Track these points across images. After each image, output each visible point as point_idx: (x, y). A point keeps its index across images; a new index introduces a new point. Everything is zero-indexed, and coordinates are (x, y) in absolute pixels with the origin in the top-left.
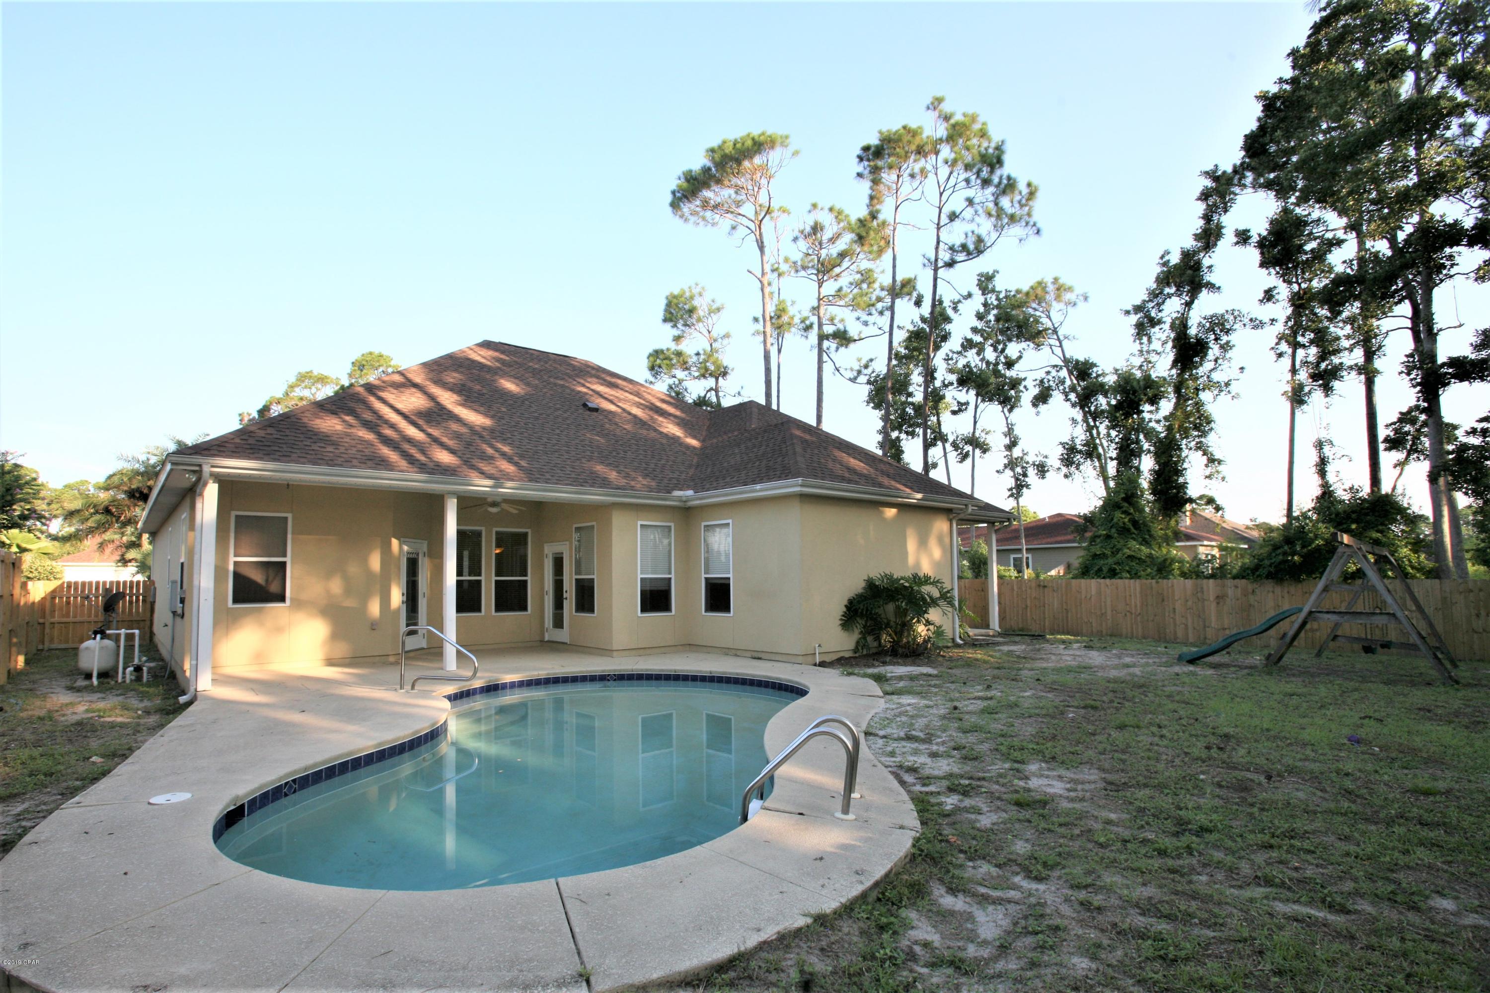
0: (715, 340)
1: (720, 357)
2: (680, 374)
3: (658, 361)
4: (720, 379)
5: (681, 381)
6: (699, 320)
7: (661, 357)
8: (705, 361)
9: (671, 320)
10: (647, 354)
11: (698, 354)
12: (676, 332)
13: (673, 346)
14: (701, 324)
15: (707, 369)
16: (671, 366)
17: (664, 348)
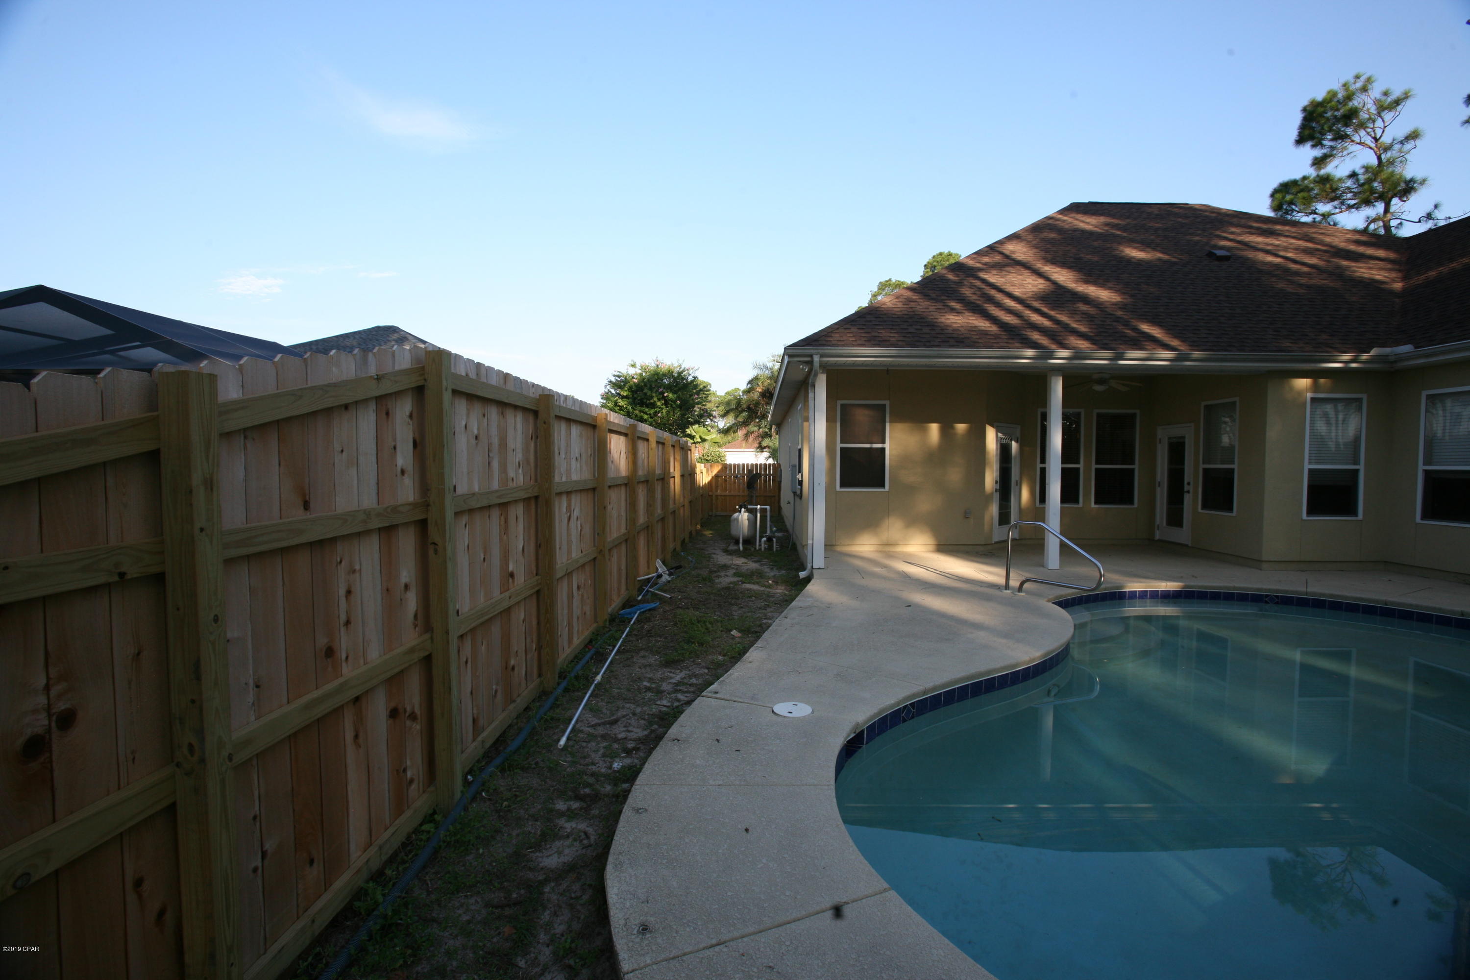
0: (1387, 149)
1: (1398, 170)
2: (1323, 208)
3: (1288, 197)
4: (1395, 201)
5: (1325, 216)
6: (1362, 125)
7: (1294, 190)
8: (1369, 181)
9: (1311, 138)
10: (1270, 191)
11: (1353, 175)
12: (1318, 152)
13: (1312, 172)
14: (1362, 133)
15: (1372, 191)
16: (1308, 201)
17: (1297, 176)
